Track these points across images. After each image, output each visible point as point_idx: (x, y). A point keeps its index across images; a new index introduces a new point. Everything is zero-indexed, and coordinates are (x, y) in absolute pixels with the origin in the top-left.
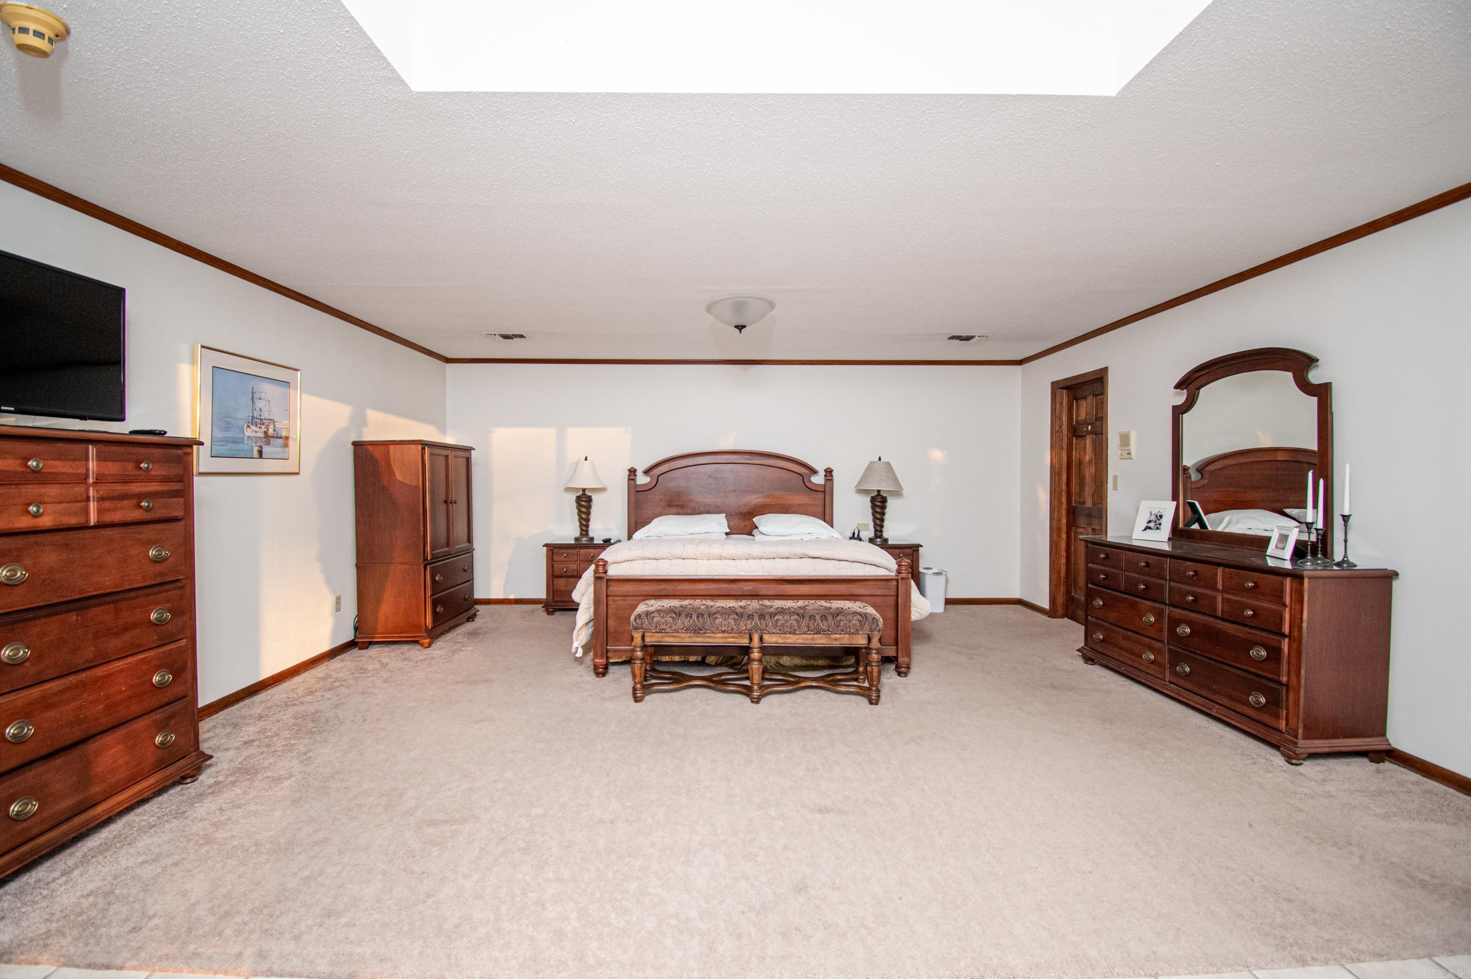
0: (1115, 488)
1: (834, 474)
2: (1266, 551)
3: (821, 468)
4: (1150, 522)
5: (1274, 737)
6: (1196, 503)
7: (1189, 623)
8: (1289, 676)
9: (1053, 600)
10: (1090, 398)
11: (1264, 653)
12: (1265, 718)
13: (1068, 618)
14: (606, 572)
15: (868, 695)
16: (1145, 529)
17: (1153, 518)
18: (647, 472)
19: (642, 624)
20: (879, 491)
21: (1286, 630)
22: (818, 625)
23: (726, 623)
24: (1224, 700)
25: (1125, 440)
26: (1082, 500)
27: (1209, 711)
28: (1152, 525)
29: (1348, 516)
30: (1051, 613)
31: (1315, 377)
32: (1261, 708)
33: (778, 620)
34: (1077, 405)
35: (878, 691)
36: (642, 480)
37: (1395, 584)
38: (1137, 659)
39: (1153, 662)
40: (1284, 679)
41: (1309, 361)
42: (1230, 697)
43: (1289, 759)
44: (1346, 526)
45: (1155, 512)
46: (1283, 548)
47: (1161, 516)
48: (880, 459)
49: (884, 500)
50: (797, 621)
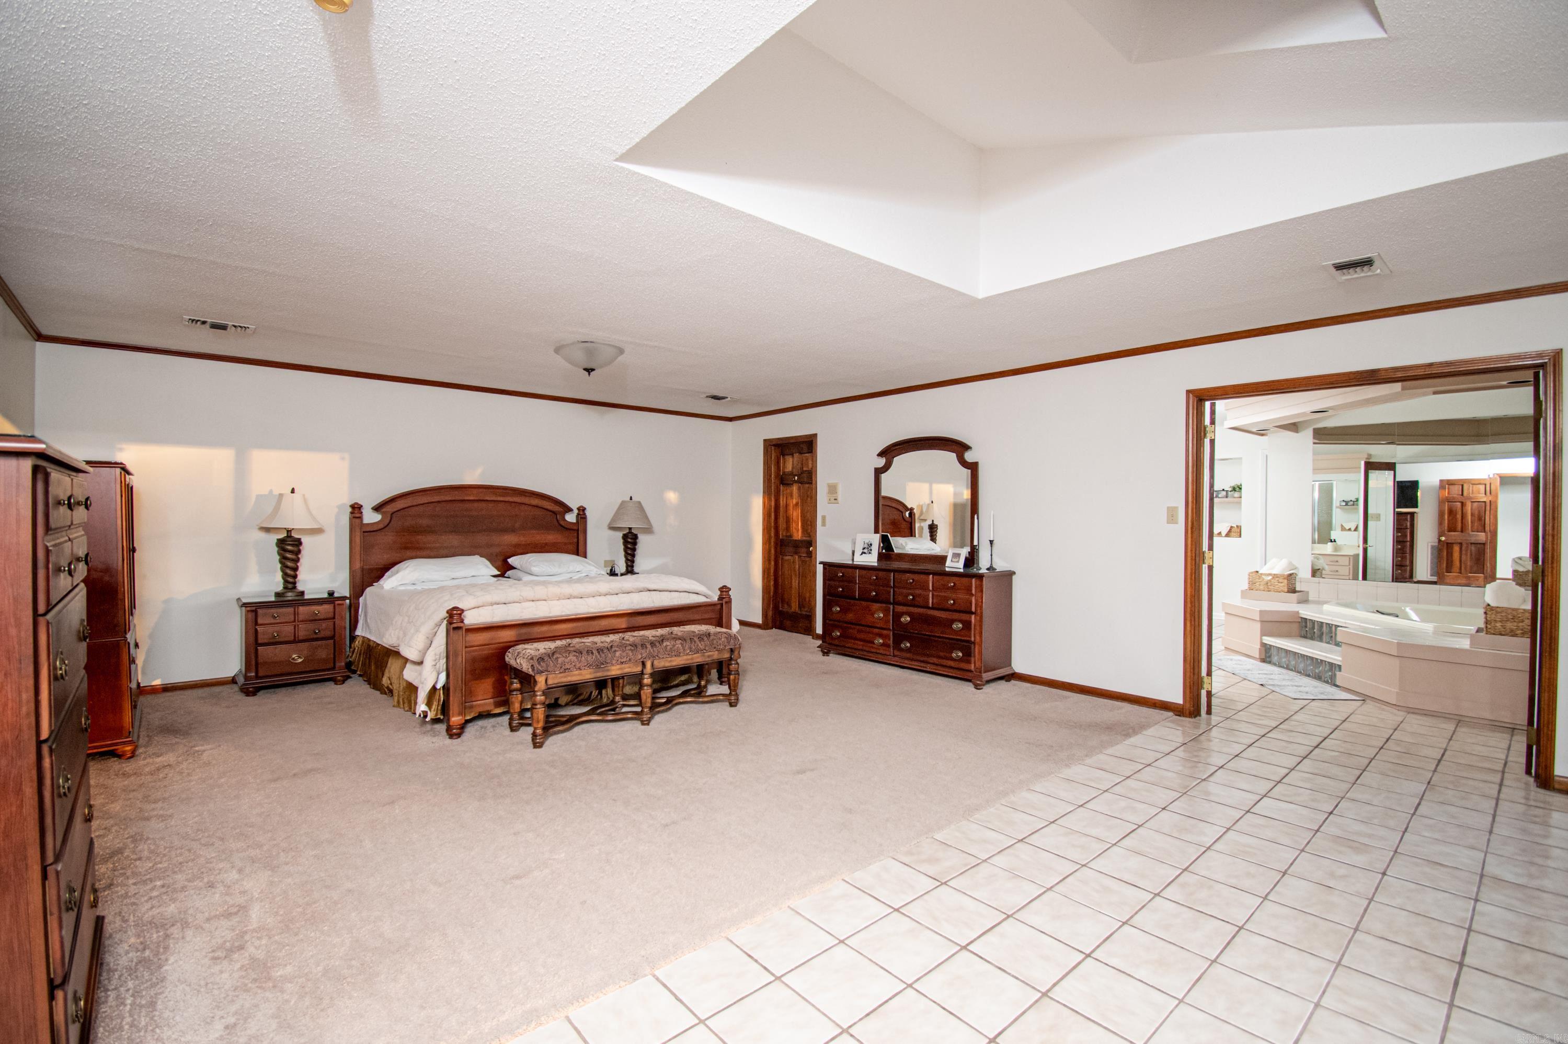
0: (824, 524)
1: (587, 512)
2: (945, 565)
3: (574, 505)
4: (864, 549)
5: (966, 676)
6: (889, 535)
7: (909, 614)
8: (975, 637)
9: (765, 615)
10: (796, 455)
11: (960, 625)
12: (963, 665)
13: (776, 628)
14: (462, 621)
15: (729, 700)
16: (862, 554)
17: (866, 546)
18: (377, 509)
19: (548, 666)
20: (630, 529)
21: (973, 609)
22: (698, 645)
23: (624, 654)
24: (935, 660)
25: (832, 489)
26: (788, 534)
27: (925, 669)
28: (866, 551)
29: (993, 541)
30: (764, 626)
31: (969, 457)
32: (961, 660)
33: (667, 646)
34: (784, 459)
35: (737, 695)
36: (371, 517)
37: (1014, 577)
38: (872, 645)
39: (882, 645)
40: (973, 639)
41: (965, 447)
42: (939, 657)
43: (977, 687)
44: (991, 546)
45: (867, 541)
46: (958, 562)
47: (871, 545)
48: (631, 498)
49: (635, 537)
50: (681, 644)
